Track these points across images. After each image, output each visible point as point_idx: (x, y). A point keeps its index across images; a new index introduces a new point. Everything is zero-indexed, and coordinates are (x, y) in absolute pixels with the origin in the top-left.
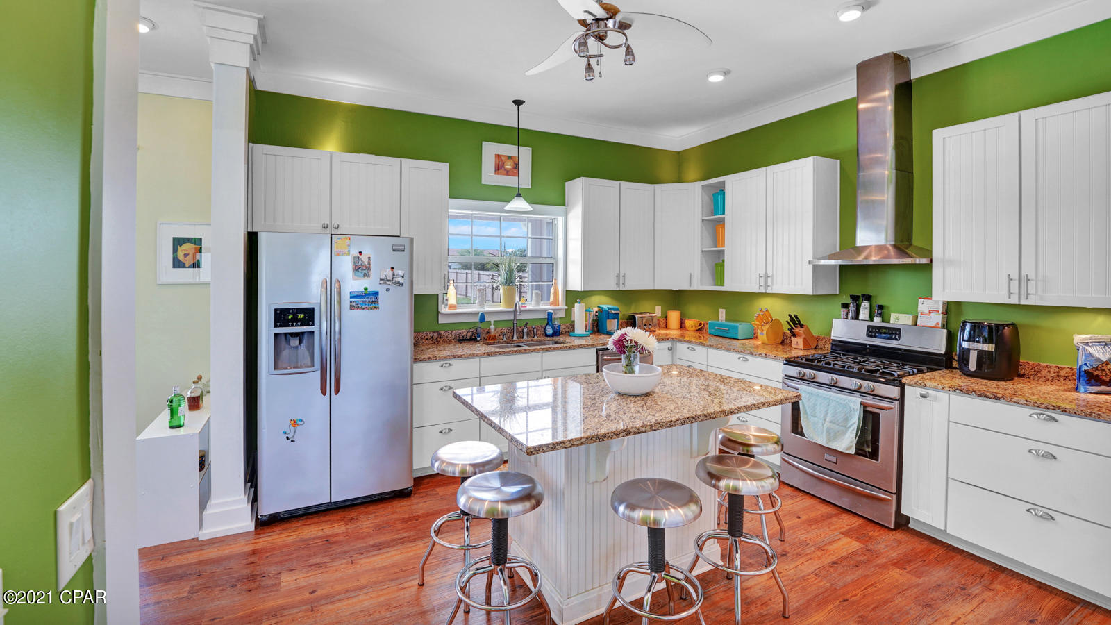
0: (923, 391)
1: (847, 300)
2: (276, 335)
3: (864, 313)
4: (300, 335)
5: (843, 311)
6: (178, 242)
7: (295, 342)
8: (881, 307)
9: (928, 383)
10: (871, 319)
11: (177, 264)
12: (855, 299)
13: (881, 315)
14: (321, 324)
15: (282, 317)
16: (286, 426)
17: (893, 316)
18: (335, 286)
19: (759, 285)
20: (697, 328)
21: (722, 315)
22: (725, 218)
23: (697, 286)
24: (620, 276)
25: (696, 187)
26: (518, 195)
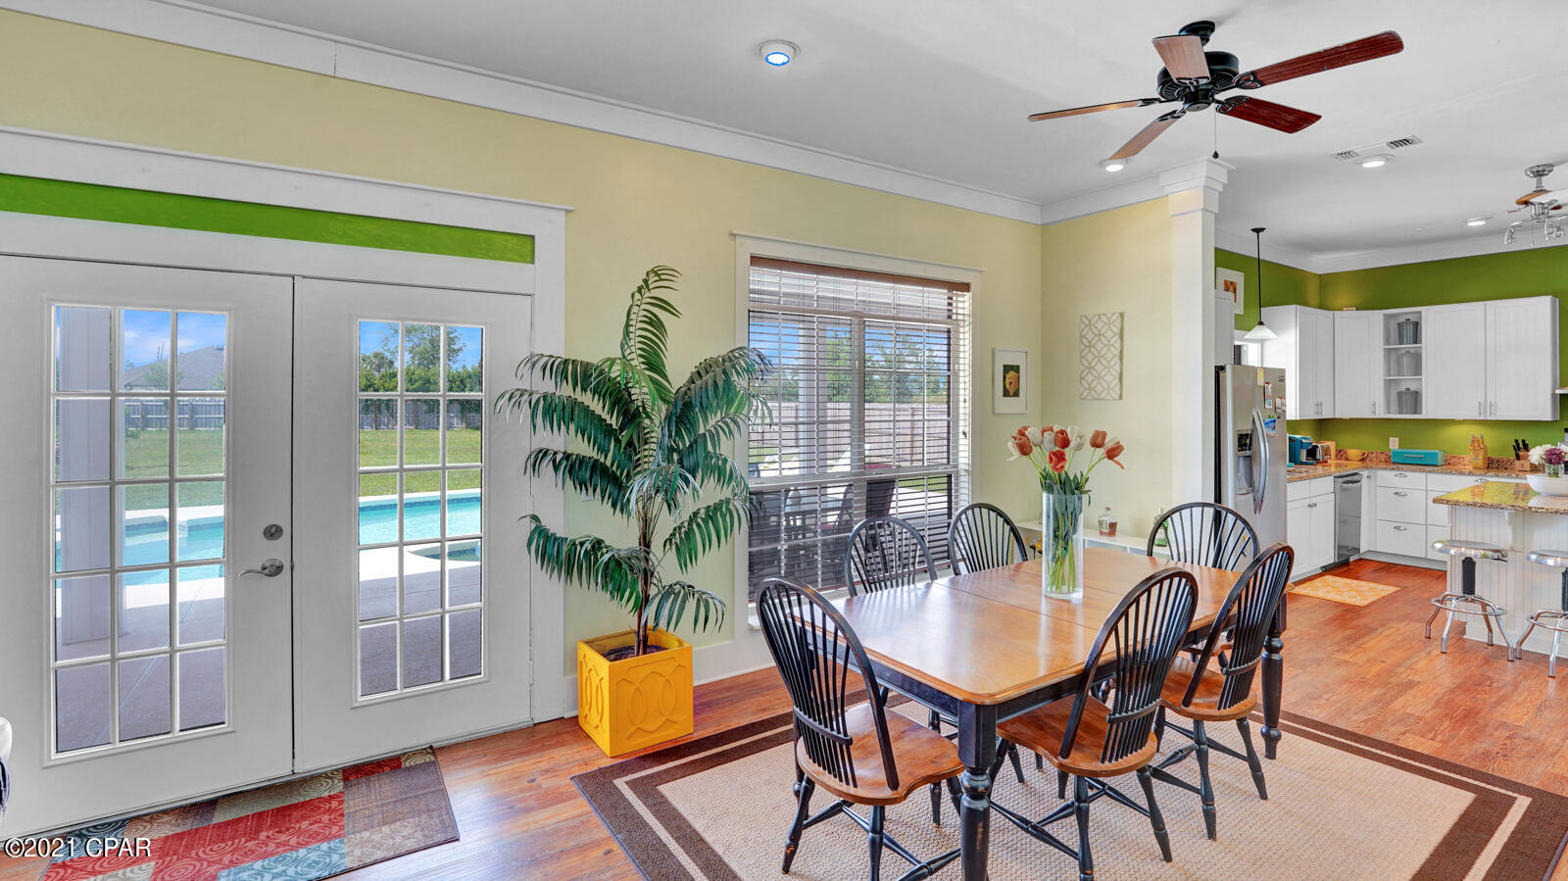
19: (1477, 412)
20: (1361, 458)
21: (1394, 444)
22: (1421, 347)
23: (1381, 414)
24: (1319, 405)
25: (1377, 317)
26: (1261, 323)
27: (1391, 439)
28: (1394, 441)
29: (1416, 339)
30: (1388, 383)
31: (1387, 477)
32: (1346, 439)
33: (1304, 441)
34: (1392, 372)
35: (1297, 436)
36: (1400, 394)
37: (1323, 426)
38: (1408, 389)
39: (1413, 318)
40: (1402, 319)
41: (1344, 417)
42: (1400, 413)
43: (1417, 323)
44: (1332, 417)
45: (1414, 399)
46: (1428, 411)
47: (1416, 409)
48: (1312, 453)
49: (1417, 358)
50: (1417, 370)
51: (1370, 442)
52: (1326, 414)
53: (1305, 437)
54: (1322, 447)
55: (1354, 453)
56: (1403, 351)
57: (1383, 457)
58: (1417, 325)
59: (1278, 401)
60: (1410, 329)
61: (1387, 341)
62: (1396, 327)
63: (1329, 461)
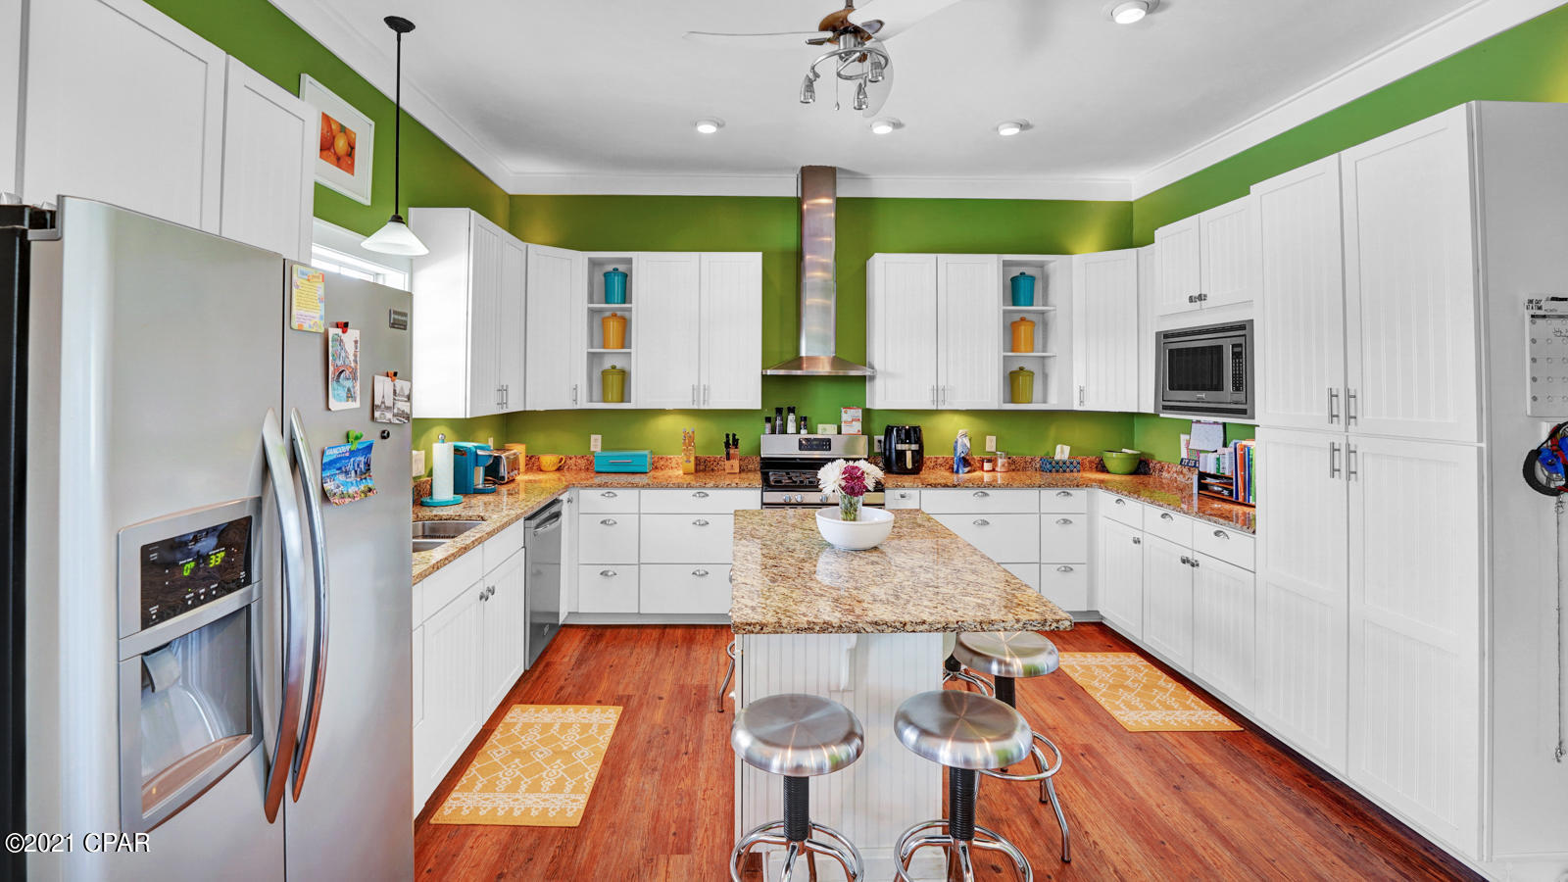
0: (903, 492)
1: (773, 415)
3: (791, 427)
5: (768, 426)
8: (805, 419)
9: (906, 484)
10: (798, 432)
12: (779, 411)
13: (806, 427)
17: (820, 427)
19: (691, 399)
20: (556, 467)
21: (596, 443)
22: (630, 310)
23: (583, 404)
24: (503, 390)
25: (581, 258)
26: (397, 219)
27: (593, 437)
28: (596, 440)
29: (626, 297)
30: (593, 357)
31: (591, 499)
32: (540, 440)
33: (480, 452)
34: (595, 343)
35: (469, 445)
36: (604, 373)
37: (510, 424)
38: (614, 367)
39: (622, 268)
40: (610, 268)
41: (537, 409)
42: (604, 400)
43: (627, 276)
44: (522, 409)
45: (619, 380)
46: (639, 399)
47: (624, 396)
48: (493, 471)
49: (625, 324)
50: (625, 341)
51: (567, 443)
52: (514, 406)
53: (484, 444)
54: (507, 458)
55: (548, 460)
56: (608, 314)
57: (582, 463)
58: (626, 277)
59: (383, 387)
60: (617, 281)
61: (591, 300)
62: (603, 278)
63: (518, 478)
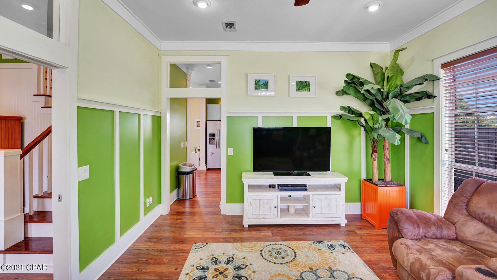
2: (210, 138)
4: (213, 138)
6: (198, 122)
7: (213, 139)
11: (197, 126)
14: (216, 137)
15: (210, 135)
16: (211, 153)
18: (219, 130)
